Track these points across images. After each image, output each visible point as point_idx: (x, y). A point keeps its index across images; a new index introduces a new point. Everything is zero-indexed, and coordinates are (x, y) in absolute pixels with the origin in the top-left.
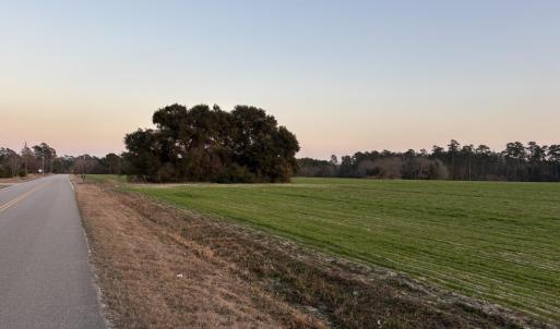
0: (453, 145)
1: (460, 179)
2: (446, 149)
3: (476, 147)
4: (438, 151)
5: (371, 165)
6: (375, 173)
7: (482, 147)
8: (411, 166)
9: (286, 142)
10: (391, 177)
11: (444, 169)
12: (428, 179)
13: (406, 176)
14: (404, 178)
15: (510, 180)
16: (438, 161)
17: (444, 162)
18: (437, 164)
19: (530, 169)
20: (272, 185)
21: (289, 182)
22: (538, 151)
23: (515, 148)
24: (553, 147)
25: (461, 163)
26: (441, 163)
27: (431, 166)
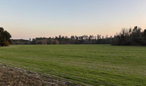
0: (60, 36)
1: (61, 44)
2: (58, 37)
3: (65, 37)
4: (56, 37)
5: (39, 41)
6: (40, 43)
7: (66, 37)
8: (50, 41)
9: (6, 35)
10: (44, 44)
11: (57, 42)
12: (53, 44)
13: (48, 44)
14: (47, 44)
15: (72, 44)
16: (56, 40)
17: (58, 40)
18: (56, 41)
19: (75, 42)
20: (2, 47)
21: (8, 46)
22: (77, 38)
23: (73, 37)
24: (80, 37)
25: (62, 40)
26: (57, 40)
27: (54, 41)
